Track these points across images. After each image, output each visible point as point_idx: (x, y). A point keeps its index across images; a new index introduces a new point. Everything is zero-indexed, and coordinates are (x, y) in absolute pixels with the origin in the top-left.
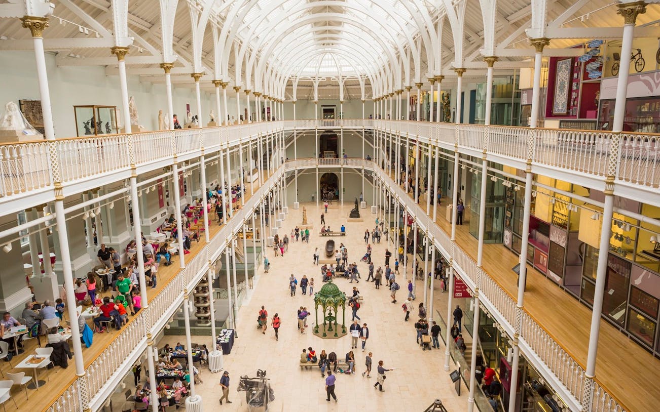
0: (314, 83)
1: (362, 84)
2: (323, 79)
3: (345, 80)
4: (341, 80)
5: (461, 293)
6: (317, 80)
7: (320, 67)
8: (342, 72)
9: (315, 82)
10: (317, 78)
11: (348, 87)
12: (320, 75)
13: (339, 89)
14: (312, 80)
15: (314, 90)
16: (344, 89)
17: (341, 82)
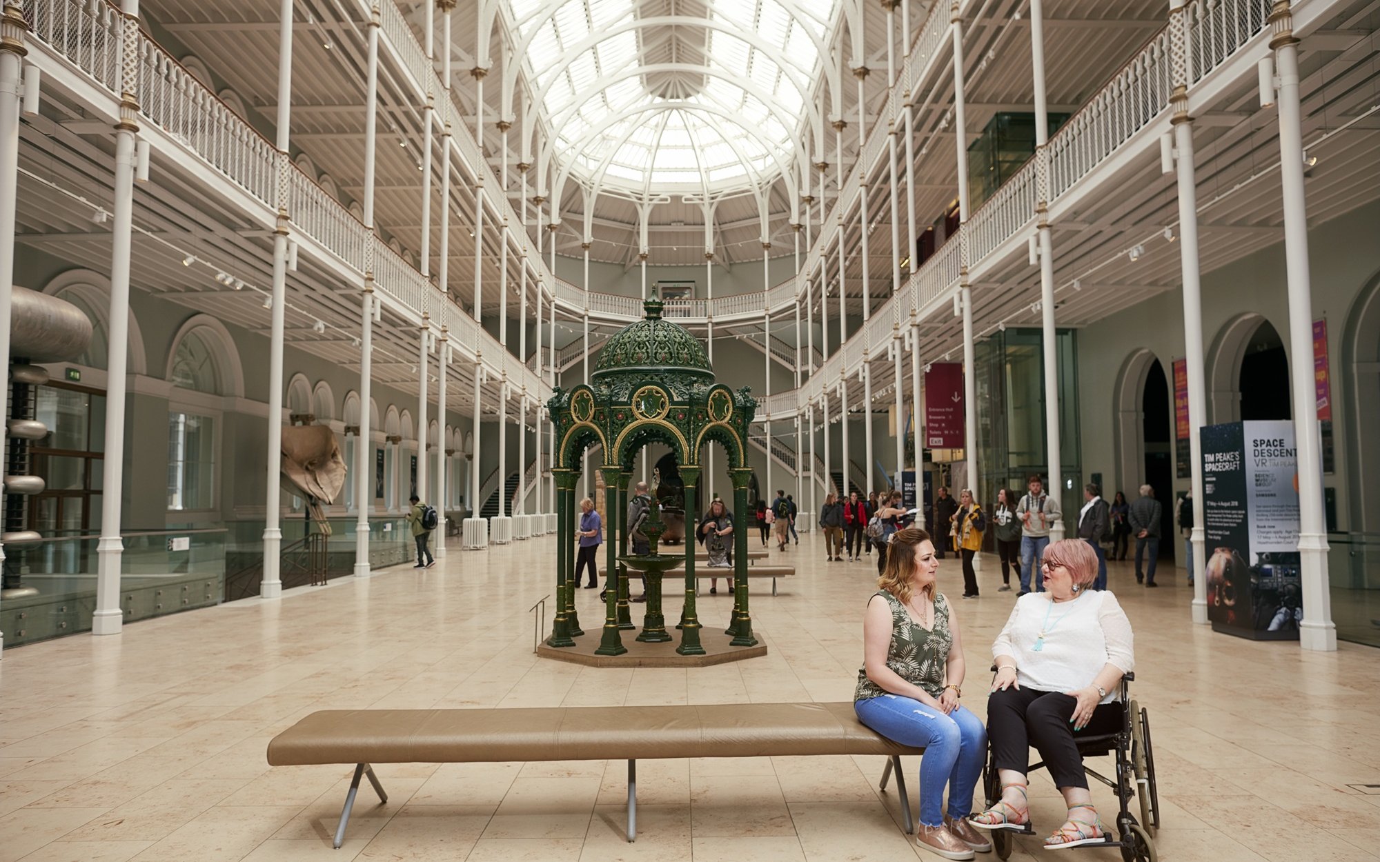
0: (639, 208)
1: (763, 205)
2: (662, 200)
3: (718, 199)
4: (707, 201)
5: (941, 439)
6: (646, 202)
7: (652, 171)
8: (710, 182)
9: (642, 205)
10: (646, 196)
11: (725, 227)
12: (654, 190)
13: (703, 234)
14: (635, 200)
15: (638, 233)
16: (715, 233)
17: (707, 206)
